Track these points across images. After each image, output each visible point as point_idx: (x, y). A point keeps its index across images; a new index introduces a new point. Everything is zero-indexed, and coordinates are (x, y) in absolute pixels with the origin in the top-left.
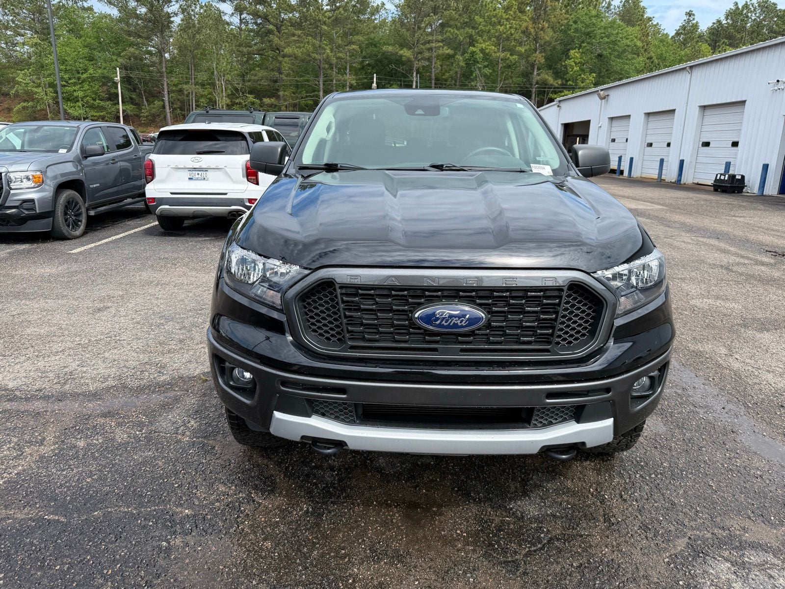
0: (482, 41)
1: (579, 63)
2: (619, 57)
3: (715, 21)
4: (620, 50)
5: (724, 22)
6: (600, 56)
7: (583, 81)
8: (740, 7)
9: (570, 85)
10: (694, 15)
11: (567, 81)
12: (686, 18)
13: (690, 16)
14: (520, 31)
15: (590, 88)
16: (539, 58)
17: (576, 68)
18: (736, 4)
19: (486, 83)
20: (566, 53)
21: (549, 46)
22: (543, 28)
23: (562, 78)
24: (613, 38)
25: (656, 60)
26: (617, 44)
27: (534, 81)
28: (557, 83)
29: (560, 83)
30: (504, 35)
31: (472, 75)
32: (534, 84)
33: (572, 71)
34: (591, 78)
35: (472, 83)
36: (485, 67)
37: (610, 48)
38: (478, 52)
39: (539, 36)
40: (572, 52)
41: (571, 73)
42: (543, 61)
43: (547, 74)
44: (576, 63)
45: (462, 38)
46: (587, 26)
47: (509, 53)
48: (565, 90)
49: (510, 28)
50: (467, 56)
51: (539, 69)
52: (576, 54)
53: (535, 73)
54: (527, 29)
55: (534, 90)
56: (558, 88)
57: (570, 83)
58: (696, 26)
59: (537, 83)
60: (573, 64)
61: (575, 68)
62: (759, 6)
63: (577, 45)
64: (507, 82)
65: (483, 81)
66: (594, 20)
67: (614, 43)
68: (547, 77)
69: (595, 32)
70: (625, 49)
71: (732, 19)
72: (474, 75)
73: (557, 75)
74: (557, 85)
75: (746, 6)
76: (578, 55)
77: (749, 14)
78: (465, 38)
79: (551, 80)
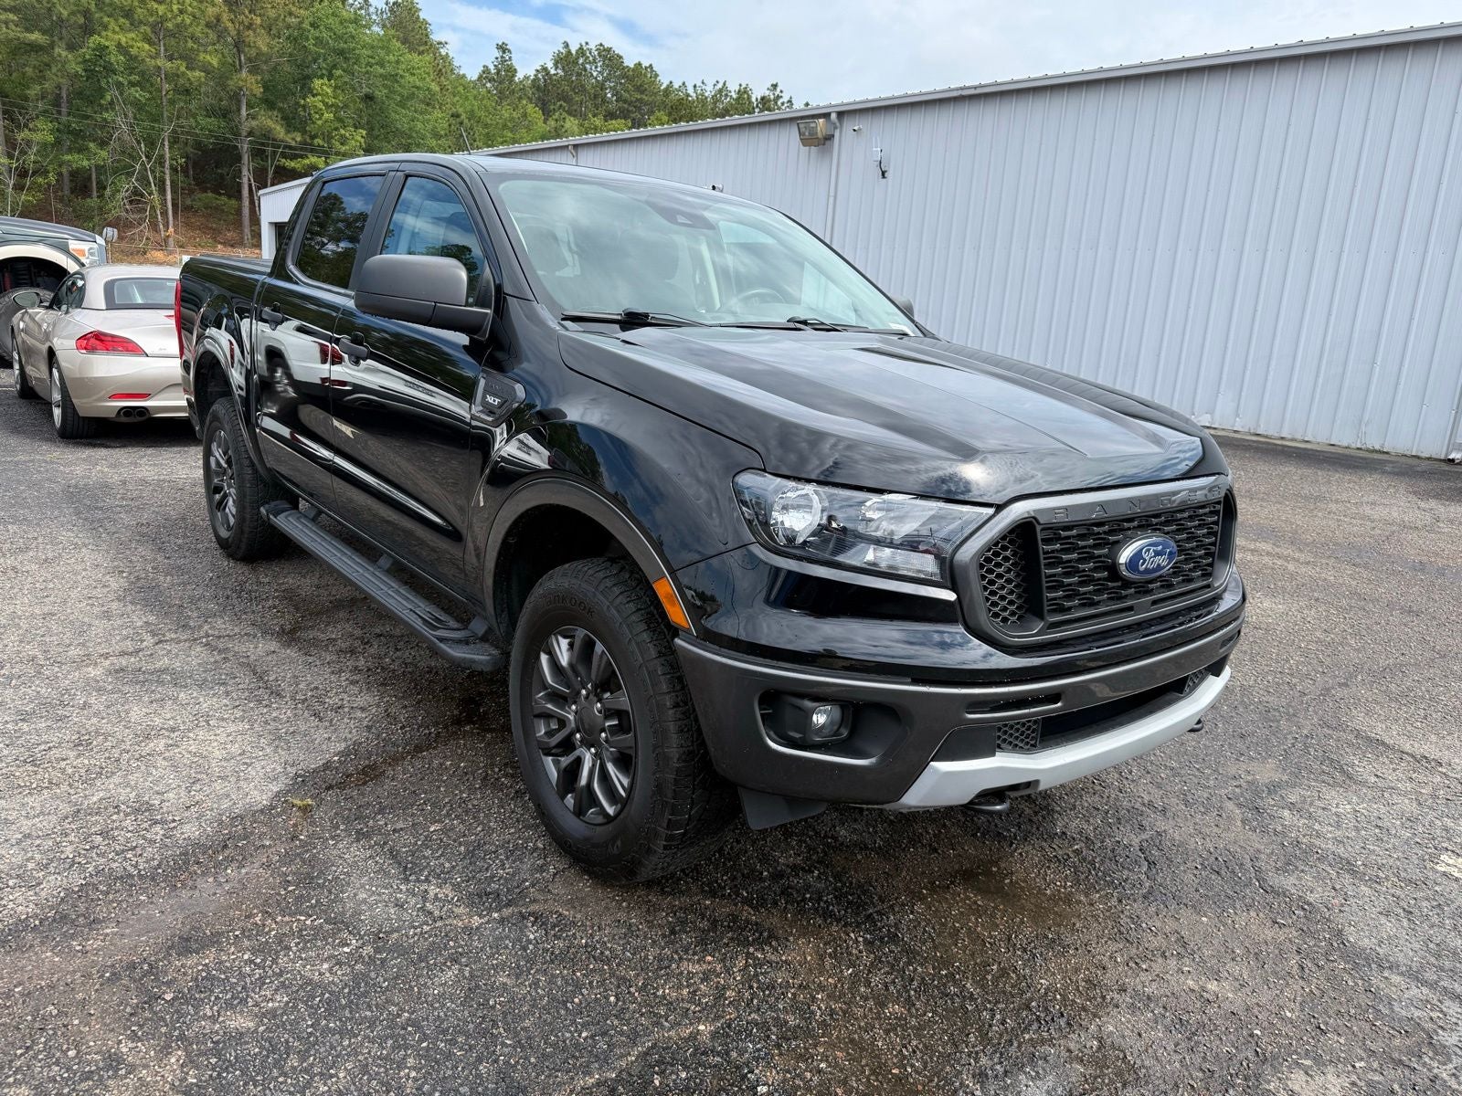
0: (117, 29)
1: (332, 105)
2: (402, 104)
3: (539, 68)
4: (405, 93)
5: (553, 72)
6: (369, 98)
7: (343, 141)
8: (574, 52)
9: (319, 146)
10: (509, 51)
11: (313, 137)
12: (497, 54)
13: (504, 52)
14: (203, 22)
15: (358, 156)
16: (250, 83)
17: (328, 116)
18: (566, 45)
19: (135, 118)
20: (304, 81)
21: (266, 62)
22: (251, 24)
23: (304, 132)
24: (389, 69)
25: (466, 121)
26: (397, 82)
27: (244, 129)
28: (293, 139)
29: (298, 139)
30: (170, 25)
31: (102, 97)
32: (244, 134)
33: (320, 119)
34: (359, 138)
35: (105, 115)
36: (132, 84)
37: (385, 86)
38: (112, 48)
39: (247, 40)
40: (317, 83)
41: (320, 122)
42: (259, 91)
43: (270, 118)
44: (326, 104)
45: (65, 13)
46: (339, 38)
47: (184, 64)
48: (309, 155)
49: (181, 12)
50: (86, 52)
51: (249, 106)
52: (325, 87)
53: (244, 112)
54: (218, 20)
55: (246, 146)
56: (295, 149)
57: (318, 141)
58: (512, 71)
59: (250, 134)
60: (321, 105)
61: (326, 115)
62: (600, 55)
63: (324, 72)
64: (183, 122)
65: (130, 115)
66: (351, 28)
67: (394, 77)
68: (270, 123)
69: (357, 52)
70: (413, 94)
71: (563, 69)
72: (109, 98)
73: (291, 121)
74: (293, 144)
75: (581, 51)
76: (328, 91)
77: (588, 66)
78: (73, 13)
79: (280, 131)
